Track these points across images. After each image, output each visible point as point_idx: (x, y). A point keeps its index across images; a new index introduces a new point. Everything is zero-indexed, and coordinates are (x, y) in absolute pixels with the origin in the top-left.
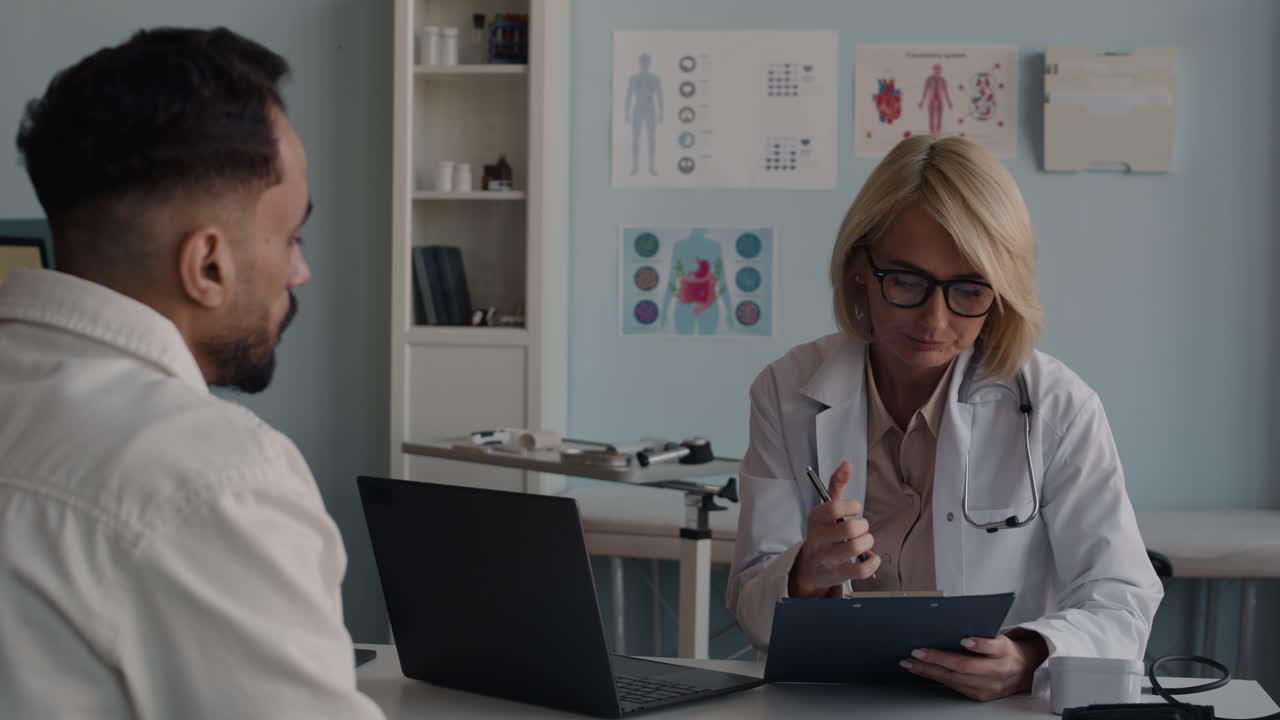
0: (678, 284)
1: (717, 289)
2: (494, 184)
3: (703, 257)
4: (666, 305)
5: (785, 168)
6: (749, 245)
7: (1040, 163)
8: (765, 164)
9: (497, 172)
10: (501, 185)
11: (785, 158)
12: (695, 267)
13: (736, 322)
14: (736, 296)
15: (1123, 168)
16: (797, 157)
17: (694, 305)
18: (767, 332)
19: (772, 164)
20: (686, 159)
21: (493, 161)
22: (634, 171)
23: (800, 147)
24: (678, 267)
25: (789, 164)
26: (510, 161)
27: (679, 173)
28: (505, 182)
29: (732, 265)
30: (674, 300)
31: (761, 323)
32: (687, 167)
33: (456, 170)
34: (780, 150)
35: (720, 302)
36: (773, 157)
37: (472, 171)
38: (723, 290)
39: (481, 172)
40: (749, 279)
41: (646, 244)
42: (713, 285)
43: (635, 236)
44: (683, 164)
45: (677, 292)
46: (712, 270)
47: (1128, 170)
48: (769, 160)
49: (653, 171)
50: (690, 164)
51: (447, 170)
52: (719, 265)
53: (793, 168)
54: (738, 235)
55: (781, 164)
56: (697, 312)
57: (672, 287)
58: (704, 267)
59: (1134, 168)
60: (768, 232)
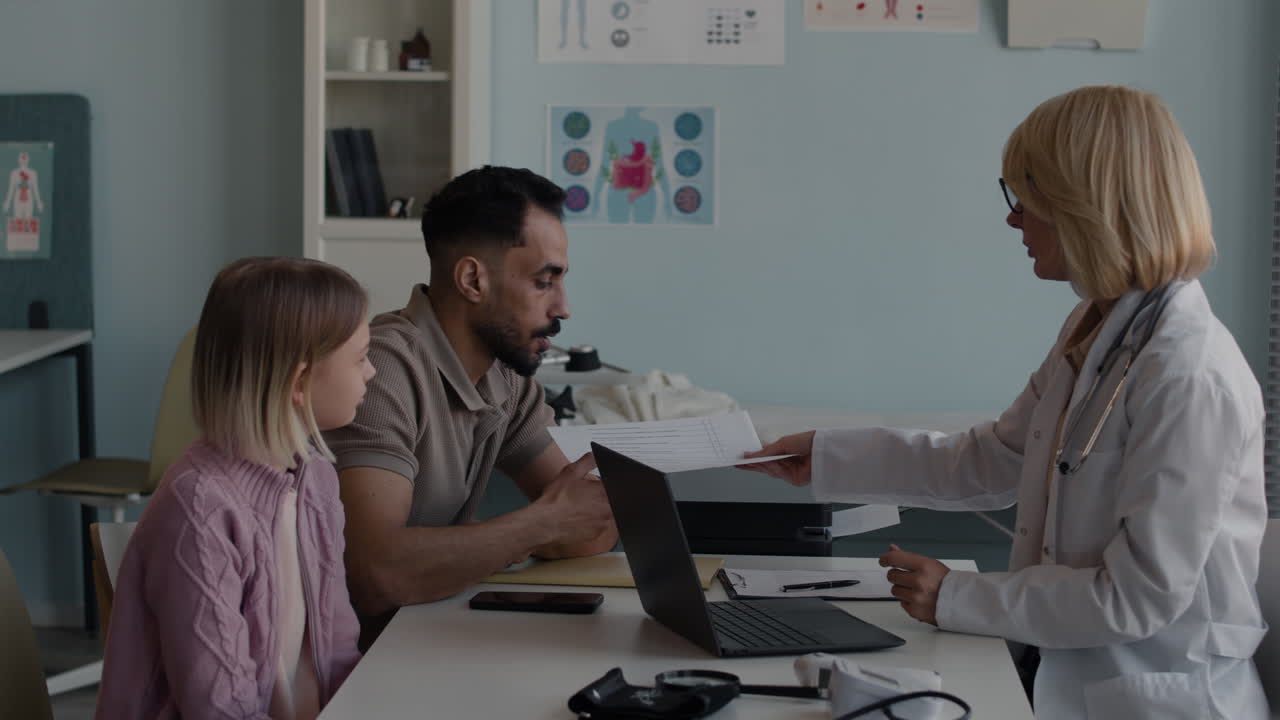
0: (611, 168)
1: (654, 173)
2: (413, 63)
3: (638, 139)
4: (598, 190)
5: (728, 41)
6: (689, 125)
7: (1003, 40)
8: (707, 37)
9: (416, 48)
10: (422, 63)
11: (728, 32)
12: (630, 150)
13: (676, 212)
14: (675, 181)
15: (1091, 45)
16: (741, 29)
17: (629, 191)
18: (709, 220)
19: (714, 37)
20: (620, 32)
21: (409, 36)
22: (563, 45)
23: (746, 19)
24: (611, 149)
25: (732, 37)
26: (428, 35)
27: (614, 48)
28: (425, 61)
29: (670, 145)
30: (607, 185)
31: (700, 212)
32: (620, 40)
33: (371, 46)
34: (723, 22)
35: (657, 187)
36: (715, 29)
37: (389, 47)
38: (660, 175)
39: (398, 49)
40: (689, 163)
41: (576, 124)
42: (650, 169)
43: (564, 114)
44: (617, 36)
45: (610, 177)
46: (648, 152)
47: (1097, 47)
48: (710, 33)
49: (584, 45)
50: (623, 36)
51: (361, 47)
52: (656, 147)
53: (737, 42)
54: (675, 116)
55: (723, 37)
56: (632, 198)
57: (604, 172)
58: (640, 149)
59: (1104, 45)
60: (710, 112)
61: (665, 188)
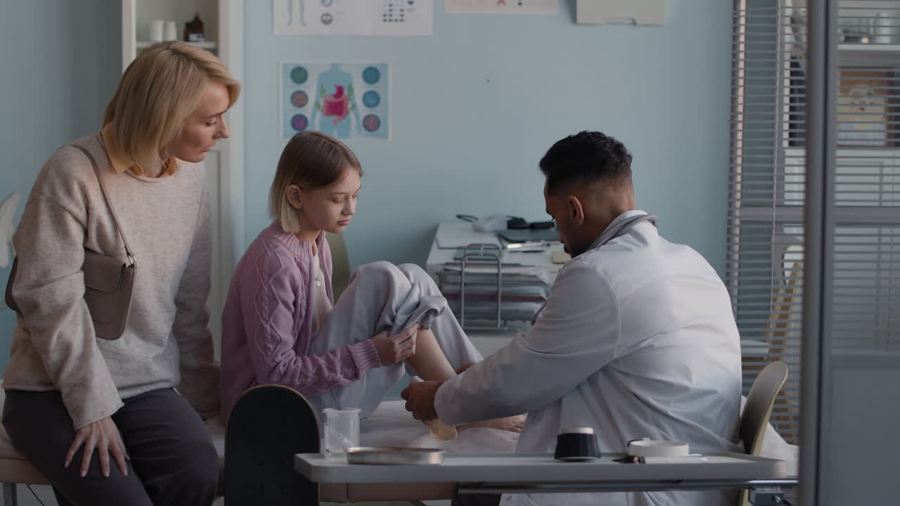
0: (322, 104)
1: (350, 106)
2: (193, 37)
3: (339, 84)
4: (314, 117)
5: (396, 21)
6: (372, 75)
7: (574, 18)
8: (383, 18)
9: (194, 27)
10: (198, 37)
11: (396, 15)
12: (334, 91)
13: (363, 129)
14: (363, 111)
15: (630, 21)
16: (405, 13)
17: (334, 117)
18: (385, 137)
19: (387, 18)
20: (327, 15)
21: (190, 19)
22: (290, 23)
23: (407, 5)
24: (322, 90)
25: (399, 18)
26: (202, 18)
27: (322, 25)
28: (201, 35)
29: (360, 88)
30: (319, 114)
31: (380, 130)
32: (327, 20)
33: (165, 26)
34: (393, 8)
35: (352, 115)
36: (388, 13)
37: (177, 26)
38: (354, 107)
39: (183, 28)
40: (372, 99)
41: (299, 75)
42: (347, 104)
43: (291, 68)
44: (325, 18)
45: (321, 109)
46: (346, 92)
47: (634, 23)
48: (385, 15)
49: (303, 23)
50: (329, 18)
51: (159, 25)
52: (351, 89)
53: (402, 21)
54: (364, 68)
55: (393, 18)
56: (335, 122)
57: (317, 105)
58: (340, 90)
59: (639, 22)
60: (385, 66)
61: (357, 115)
